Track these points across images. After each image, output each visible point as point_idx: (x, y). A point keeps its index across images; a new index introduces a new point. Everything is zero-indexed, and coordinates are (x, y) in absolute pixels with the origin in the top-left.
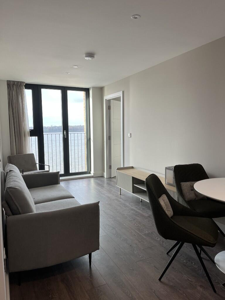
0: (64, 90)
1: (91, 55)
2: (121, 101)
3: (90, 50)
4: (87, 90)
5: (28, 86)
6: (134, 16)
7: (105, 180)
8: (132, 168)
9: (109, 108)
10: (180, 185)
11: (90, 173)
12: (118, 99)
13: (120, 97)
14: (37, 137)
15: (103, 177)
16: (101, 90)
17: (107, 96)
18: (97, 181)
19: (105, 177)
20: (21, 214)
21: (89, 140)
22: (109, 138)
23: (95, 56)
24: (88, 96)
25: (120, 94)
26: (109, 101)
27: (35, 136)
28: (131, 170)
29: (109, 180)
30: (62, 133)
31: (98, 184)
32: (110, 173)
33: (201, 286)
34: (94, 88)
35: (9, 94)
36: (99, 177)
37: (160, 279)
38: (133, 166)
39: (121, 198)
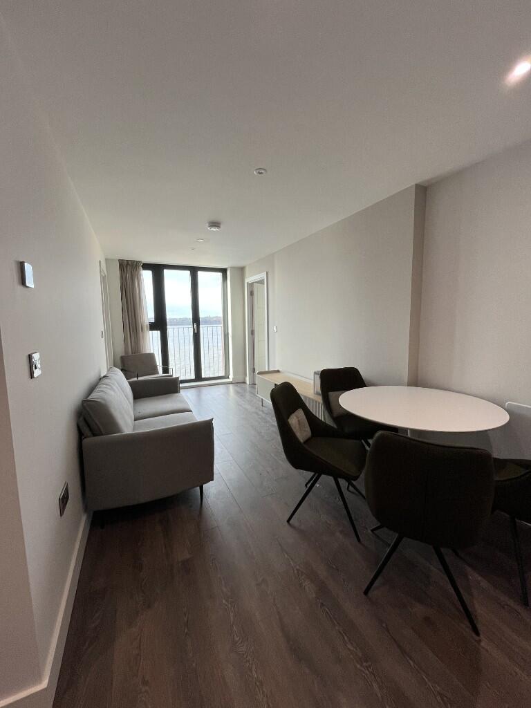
0: (194, 271)
1: (215, 224)
2: (264, 284)
3: (213, 218)
4: (224, 271)
5: (147, 266)
6: (258, 171)
7: (248, 387)
8: (278, 371)
9: (252, 293)
10: (328, 396)
11: (228, 378)
12: (261, 282)
13: (263, 280)
14: (159, 332)
15: (244, 383)
16: (241, 270)
17: (248, 280)
18: (236, 388)
19: (248, 383)
20: (102, 435)
21: (226, 336)
22: (252, 333)
23: (222, 226)
24: (225, 277)
25: (263, 276)
26: (251, 285)
27: (157, 330)
28: (277, 375)
29: (252, 387)
30: (191, 326)
31: (237, 393)
32: (253, 378)
33: (341, 532)
34: (232, 268)
35: (122, 277)
36: (240, 383)
37: (288, 521)
38: (280, 370)
39: (263, 411)
